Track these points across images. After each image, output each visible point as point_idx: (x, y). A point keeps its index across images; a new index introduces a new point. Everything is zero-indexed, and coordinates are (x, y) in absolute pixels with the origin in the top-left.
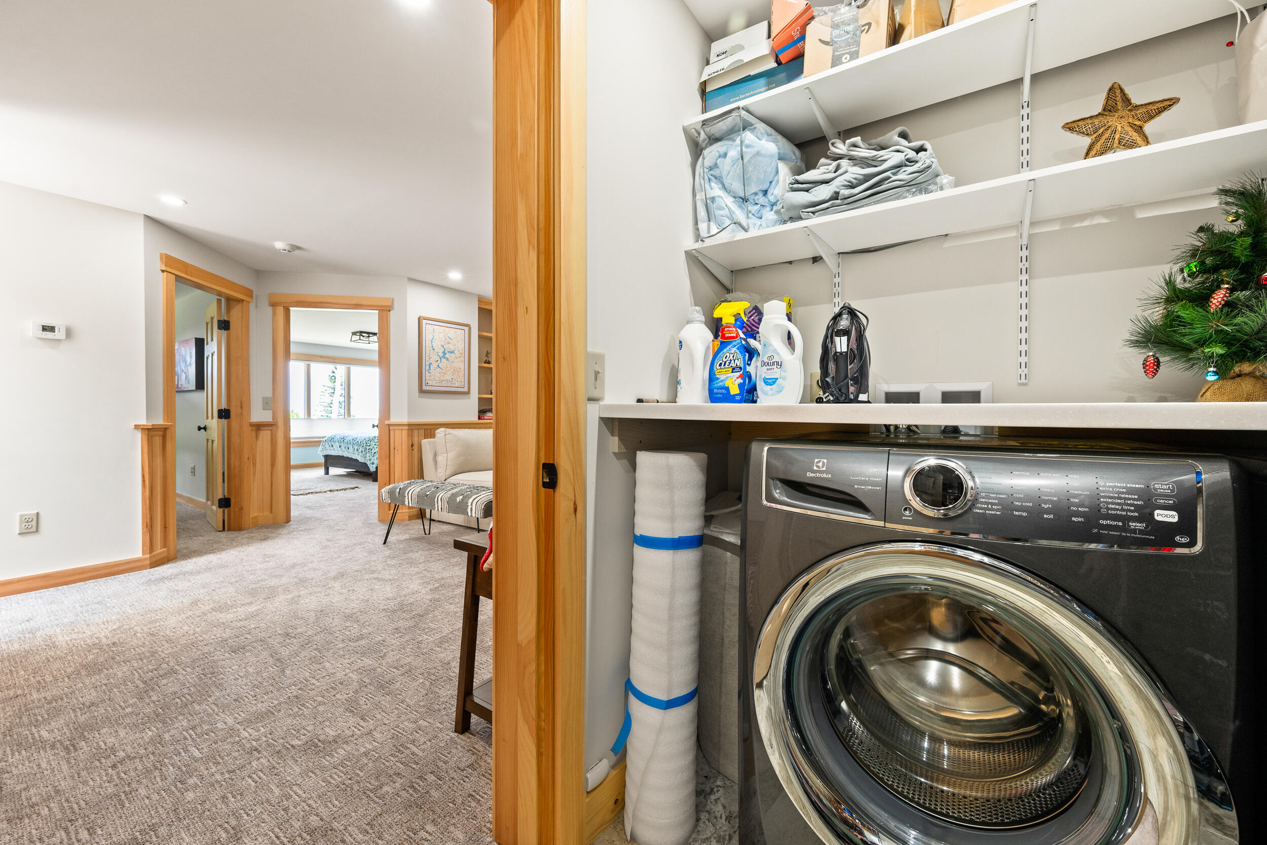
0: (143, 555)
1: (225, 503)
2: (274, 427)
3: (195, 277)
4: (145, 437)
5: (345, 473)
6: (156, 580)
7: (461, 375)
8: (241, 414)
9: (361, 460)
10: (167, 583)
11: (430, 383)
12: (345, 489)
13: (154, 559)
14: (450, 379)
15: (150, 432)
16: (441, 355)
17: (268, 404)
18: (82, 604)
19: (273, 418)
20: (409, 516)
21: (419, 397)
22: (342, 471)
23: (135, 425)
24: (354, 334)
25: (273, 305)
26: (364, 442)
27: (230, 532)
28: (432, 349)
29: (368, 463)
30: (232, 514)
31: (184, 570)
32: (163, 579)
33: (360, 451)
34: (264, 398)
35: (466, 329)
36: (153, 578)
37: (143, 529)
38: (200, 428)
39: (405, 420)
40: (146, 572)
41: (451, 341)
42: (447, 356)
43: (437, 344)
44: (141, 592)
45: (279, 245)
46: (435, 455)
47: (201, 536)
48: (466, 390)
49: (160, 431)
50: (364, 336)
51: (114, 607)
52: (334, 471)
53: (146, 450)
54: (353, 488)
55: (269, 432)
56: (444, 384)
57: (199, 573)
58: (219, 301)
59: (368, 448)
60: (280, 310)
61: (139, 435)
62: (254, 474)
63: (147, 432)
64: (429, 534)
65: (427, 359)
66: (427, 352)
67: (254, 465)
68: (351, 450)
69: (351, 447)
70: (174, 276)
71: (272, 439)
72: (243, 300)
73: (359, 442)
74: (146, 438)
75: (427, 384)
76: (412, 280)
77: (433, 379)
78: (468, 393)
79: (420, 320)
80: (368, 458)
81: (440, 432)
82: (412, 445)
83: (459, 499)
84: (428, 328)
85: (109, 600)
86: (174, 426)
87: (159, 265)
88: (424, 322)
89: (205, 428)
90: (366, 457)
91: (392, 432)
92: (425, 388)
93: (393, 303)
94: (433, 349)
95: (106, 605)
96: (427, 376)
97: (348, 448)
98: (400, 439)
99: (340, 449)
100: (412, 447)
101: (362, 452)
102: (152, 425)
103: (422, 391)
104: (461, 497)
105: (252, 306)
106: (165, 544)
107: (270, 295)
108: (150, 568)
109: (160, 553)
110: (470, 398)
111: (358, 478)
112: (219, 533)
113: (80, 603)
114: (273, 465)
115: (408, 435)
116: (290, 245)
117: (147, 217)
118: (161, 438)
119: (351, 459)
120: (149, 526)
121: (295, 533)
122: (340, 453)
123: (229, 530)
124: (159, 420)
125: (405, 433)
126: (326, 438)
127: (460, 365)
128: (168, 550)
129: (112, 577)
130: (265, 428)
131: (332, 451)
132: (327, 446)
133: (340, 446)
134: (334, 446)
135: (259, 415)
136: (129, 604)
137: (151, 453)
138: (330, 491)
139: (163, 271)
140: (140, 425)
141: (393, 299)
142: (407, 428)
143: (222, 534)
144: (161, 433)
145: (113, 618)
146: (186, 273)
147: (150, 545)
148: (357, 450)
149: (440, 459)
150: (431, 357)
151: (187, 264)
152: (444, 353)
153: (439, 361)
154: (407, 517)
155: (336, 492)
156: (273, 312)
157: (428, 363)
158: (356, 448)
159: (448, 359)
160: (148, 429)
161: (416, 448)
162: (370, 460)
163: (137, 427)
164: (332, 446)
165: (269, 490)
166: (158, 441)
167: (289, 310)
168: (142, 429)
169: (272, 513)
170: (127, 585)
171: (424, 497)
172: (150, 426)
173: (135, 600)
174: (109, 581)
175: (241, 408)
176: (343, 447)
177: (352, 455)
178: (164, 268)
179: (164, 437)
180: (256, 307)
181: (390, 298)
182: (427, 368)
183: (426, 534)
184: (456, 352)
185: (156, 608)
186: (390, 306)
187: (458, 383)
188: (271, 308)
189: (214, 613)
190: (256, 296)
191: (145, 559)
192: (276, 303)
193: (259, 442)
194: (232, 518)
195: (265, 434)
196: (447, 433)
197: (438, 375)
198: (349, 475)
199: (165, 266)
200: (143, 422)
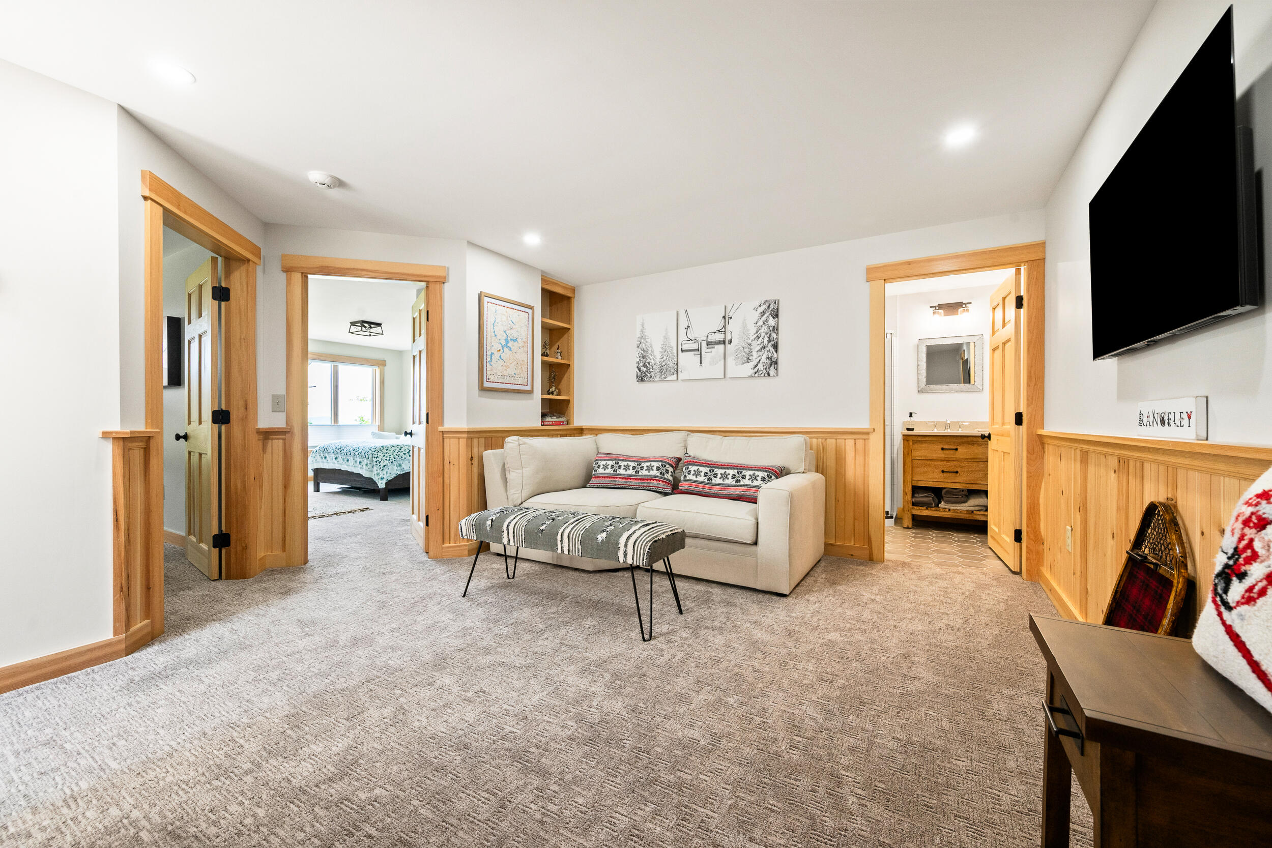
0: (115, 634)
1: (221, 541)
2: (288, 436)
3: (191, 216)
4: (119, 451)
5: (339, 490)
6: (143, 680)
7: (525, 369)
8: (246, 417)
9: (366, 474)
10: (162, 686)
11: (492, 378)
12: (354, 512)
13: (133, 639)
14: (513, 373)
15: (125, 442)
16: (503, 343)
17: (277, 404)
18: (17, 746)
19: (287, 424)
20: (468, 551)
21: (480, 396)
22: (335, 487)
23: (103, 433)
24: (353, 324)
25: (288, 270)
26: (370, 452)
27: (230, 581)
28: (493, 335)
29: (376, 479)
30: (233, 556)
31: (185, 655)
32: (153, 678)
33: (364, 464)
34: (273, 396)
35: (530, 311)
36: (136, 675)
37: (114, 596)
38: (178, 437)
39: (463, 425)
40: (120, 662)
41: (514, 327)
42: (510, 345)
43: (499, 329)
44: (122, 710)
45: (316, 176)
46: (504, 469)
47: (189, 589)
48: (528, 388)
49: (142, 441)
50: (365, 327)
51: (79, 754)
52: (325, 487)
53: (120, 471)
54: (362, 510)
55: (281, 442)
56: (506, 380)
57: (210, 661)
58: (214, 260)
59: (375, 460)
60: (297, 277)
61: (108, 449)
62: (261, 498)
63: (121, 443)
64: (513, 578)
65: (488, 348)
66: (489, 338)
67: (261, 487)
68: (351, 462)
69: (351, 459)
70: (162, 208)
71: (285, 450)
72: (248, 260)
73: (363, 453)
74: (121, 452)
75: (488, 380)
76: (470, 244)
77: (496, 373)
78: (530, 392)
79: (480, 297)
80: (375, 472)
81: (511, 441)
82: (472, 458)
83: (602, 537)
84: (491, 308)
85: (67, 733)
86: (160, 433)
87: (141, 189)
88: (486, 299)
89: (186, 437)
90: (372, 471)
91: (446, 441)
92: (486, 385)
93: (448, 274)
94: (495, 335)
95: (62, 747)
96: (488, 370)
97: (348, 461)
98: (457, 450)
99: (336, 462)
100: (471, 460)
101: (367, 465)
102: (131, 432)
103: (483, 389)
104: (604, 535)
105: (259, 269)
106: (148, 612)
107: (283, 257)
108: (126, 656)
109: (140, 629)
110: (533, 399)
111: (359, 496)
112: (213, 583)
113: (12, 744)
114: (286, 487)
115: (467, 446)
116: (332, 177)
117: (122, 108)
118: (142, 451)
119: (352, 473)
120: (123, 590)
121: (324, 581)
122: (336, 466)
123: (228, 578)
124: (140, 426)
125: (463, 442)
126: (317, 448)
127: (523, 356)
128: (152, 622)
129: (65, 677)
130: (277, 437)
131: (325, 464)
132: (318, 458)
133: (336, 458)
134: (328, 458)
135: (267, 419)
136: (106, 742)
137: (127, 477)
138: (336, 514)
139: (145, 198)
140: (111, 433)
141: (448, 268)
142: (465, 436)
143: (221, 586)
144: (142, 445)
145: (84, 785)
146: (178, 207)
147: (125, 619)
148: (360, 462)
149: (512, 476)
150: (493, 345)
151: (179, 194)
152: (507, 340)
153: (502, 350)
154: (466, 552)
155: (343, 515)
156: (287, 280)
157: (489, 353)
158: (358, 460)
159: (510, 349)
160: (123, 438)
161: (475, 461)
162: (378, 474)
163: (105, 435)
164: (325, 458)
165: (281, 520)
166: (137, 456)
167: (307, 277)
168: (114, 438)
169: (284, 551)
170: (94, 694)
171: (536, 533)
172: (126, 433)
173: (115, 732)
174: (61, 686)
175: (246, 408)
176: (340, 459)
177: (352, 468)
178: (147, 194)
179: (147, 451)
180: (264, 273)
181: (445, 267)
182: (489, 359)
183: (509, 578)
184: (519, 340)
185: (160, 754)
186: (445, 277)
187: (520, 381)
188: (285, 274)
189: (274, 762)
190: (264, 256)
191: (120, 641)
192: (292, 267)
193: (268, 456)
194: (233, 560)
195: (276, 445)
196: (521, 443)
197: (500, 368)
198: (344, 492)
199: (150, 190)
200: (116, 427)
